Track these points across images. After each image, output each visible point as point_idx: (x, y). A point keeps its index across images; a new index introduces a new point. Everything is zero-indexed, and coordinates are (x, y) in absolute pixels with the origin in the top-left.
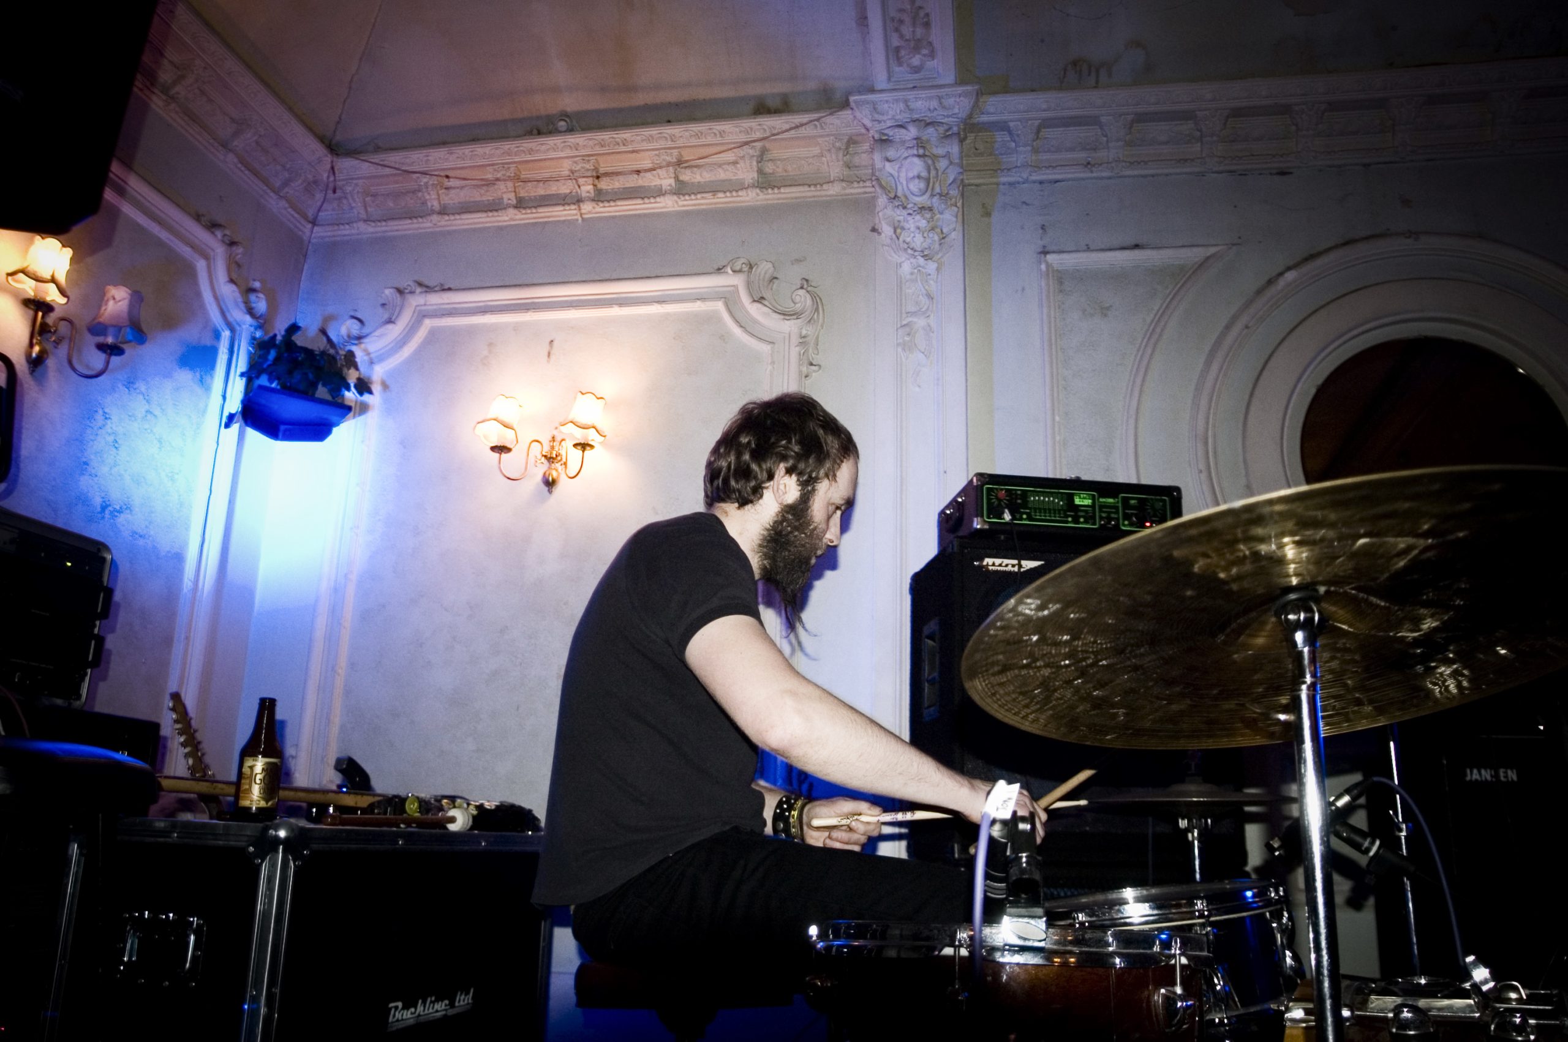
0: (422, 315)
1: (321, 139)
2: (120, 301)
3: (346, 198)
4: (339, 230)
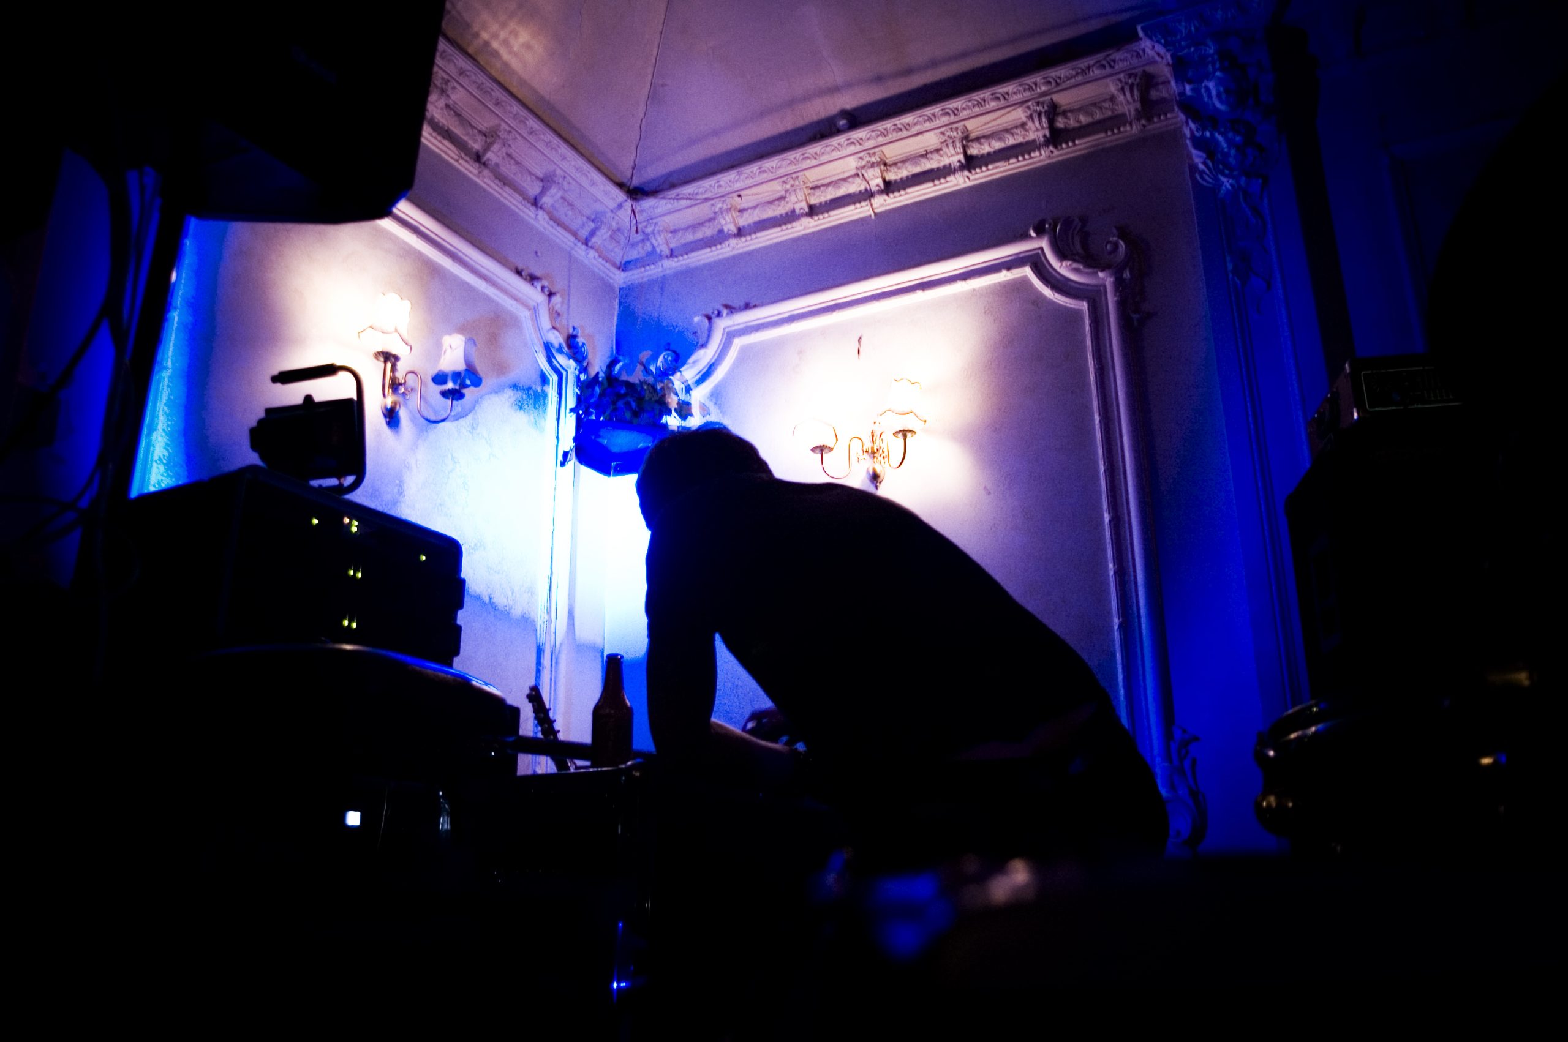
0: (730, 336)
1: (621, 185)
2: (456, 348)
3: (648, 239)
4: (645, 271)
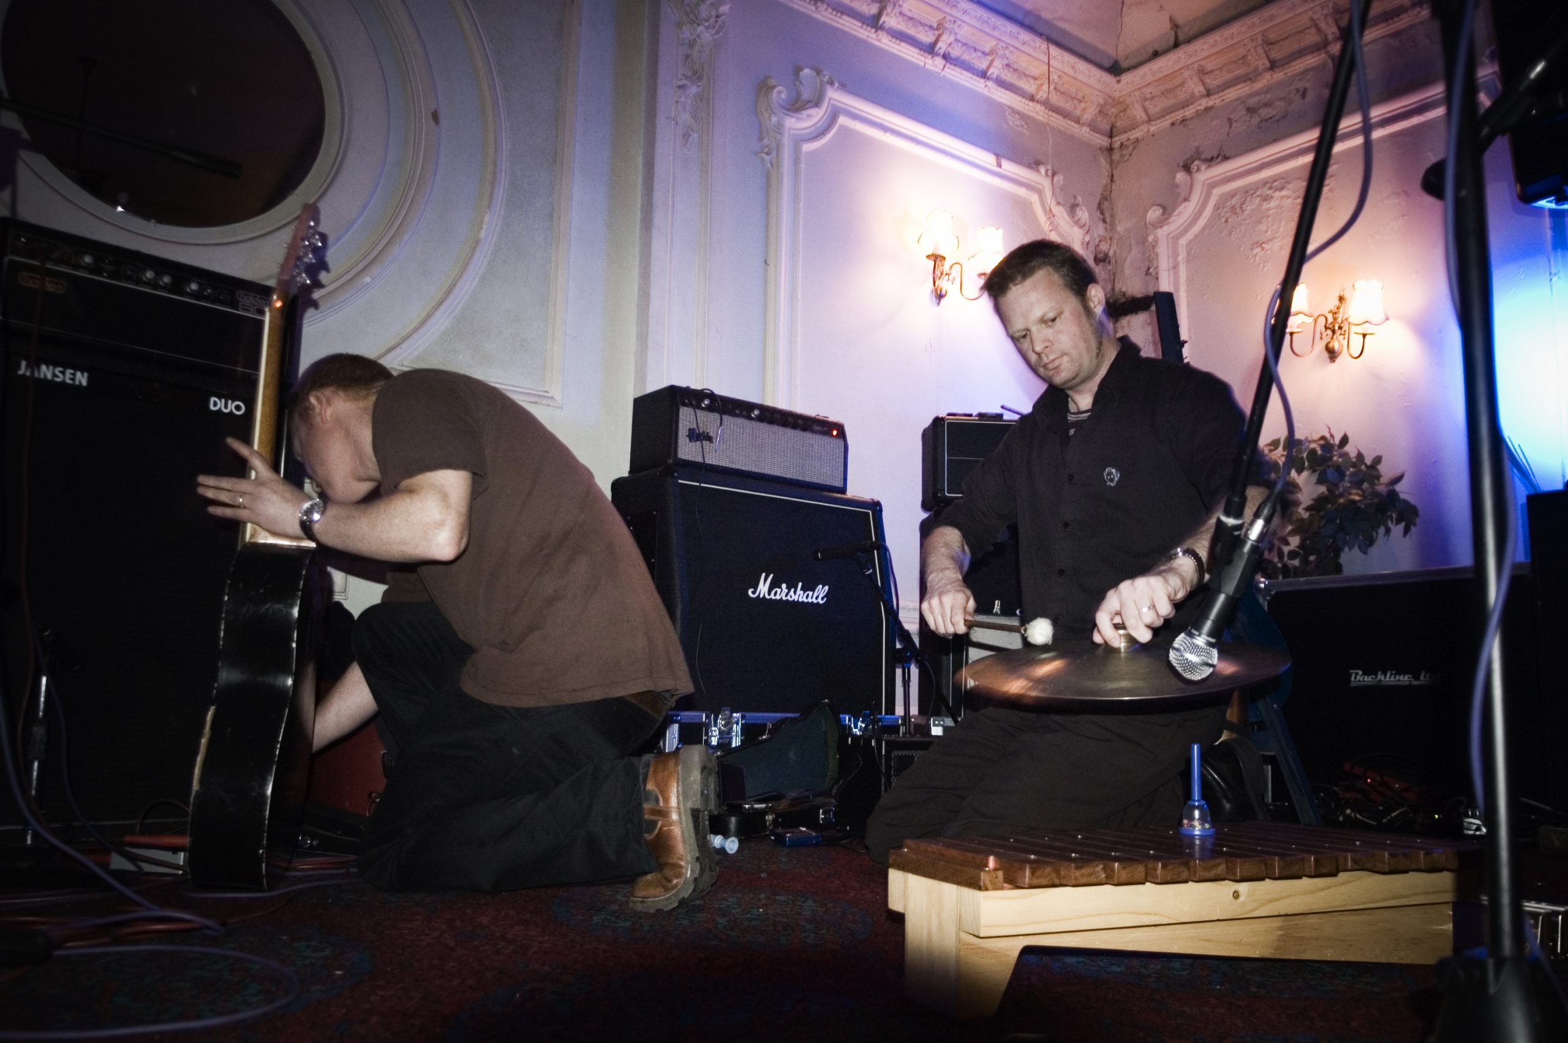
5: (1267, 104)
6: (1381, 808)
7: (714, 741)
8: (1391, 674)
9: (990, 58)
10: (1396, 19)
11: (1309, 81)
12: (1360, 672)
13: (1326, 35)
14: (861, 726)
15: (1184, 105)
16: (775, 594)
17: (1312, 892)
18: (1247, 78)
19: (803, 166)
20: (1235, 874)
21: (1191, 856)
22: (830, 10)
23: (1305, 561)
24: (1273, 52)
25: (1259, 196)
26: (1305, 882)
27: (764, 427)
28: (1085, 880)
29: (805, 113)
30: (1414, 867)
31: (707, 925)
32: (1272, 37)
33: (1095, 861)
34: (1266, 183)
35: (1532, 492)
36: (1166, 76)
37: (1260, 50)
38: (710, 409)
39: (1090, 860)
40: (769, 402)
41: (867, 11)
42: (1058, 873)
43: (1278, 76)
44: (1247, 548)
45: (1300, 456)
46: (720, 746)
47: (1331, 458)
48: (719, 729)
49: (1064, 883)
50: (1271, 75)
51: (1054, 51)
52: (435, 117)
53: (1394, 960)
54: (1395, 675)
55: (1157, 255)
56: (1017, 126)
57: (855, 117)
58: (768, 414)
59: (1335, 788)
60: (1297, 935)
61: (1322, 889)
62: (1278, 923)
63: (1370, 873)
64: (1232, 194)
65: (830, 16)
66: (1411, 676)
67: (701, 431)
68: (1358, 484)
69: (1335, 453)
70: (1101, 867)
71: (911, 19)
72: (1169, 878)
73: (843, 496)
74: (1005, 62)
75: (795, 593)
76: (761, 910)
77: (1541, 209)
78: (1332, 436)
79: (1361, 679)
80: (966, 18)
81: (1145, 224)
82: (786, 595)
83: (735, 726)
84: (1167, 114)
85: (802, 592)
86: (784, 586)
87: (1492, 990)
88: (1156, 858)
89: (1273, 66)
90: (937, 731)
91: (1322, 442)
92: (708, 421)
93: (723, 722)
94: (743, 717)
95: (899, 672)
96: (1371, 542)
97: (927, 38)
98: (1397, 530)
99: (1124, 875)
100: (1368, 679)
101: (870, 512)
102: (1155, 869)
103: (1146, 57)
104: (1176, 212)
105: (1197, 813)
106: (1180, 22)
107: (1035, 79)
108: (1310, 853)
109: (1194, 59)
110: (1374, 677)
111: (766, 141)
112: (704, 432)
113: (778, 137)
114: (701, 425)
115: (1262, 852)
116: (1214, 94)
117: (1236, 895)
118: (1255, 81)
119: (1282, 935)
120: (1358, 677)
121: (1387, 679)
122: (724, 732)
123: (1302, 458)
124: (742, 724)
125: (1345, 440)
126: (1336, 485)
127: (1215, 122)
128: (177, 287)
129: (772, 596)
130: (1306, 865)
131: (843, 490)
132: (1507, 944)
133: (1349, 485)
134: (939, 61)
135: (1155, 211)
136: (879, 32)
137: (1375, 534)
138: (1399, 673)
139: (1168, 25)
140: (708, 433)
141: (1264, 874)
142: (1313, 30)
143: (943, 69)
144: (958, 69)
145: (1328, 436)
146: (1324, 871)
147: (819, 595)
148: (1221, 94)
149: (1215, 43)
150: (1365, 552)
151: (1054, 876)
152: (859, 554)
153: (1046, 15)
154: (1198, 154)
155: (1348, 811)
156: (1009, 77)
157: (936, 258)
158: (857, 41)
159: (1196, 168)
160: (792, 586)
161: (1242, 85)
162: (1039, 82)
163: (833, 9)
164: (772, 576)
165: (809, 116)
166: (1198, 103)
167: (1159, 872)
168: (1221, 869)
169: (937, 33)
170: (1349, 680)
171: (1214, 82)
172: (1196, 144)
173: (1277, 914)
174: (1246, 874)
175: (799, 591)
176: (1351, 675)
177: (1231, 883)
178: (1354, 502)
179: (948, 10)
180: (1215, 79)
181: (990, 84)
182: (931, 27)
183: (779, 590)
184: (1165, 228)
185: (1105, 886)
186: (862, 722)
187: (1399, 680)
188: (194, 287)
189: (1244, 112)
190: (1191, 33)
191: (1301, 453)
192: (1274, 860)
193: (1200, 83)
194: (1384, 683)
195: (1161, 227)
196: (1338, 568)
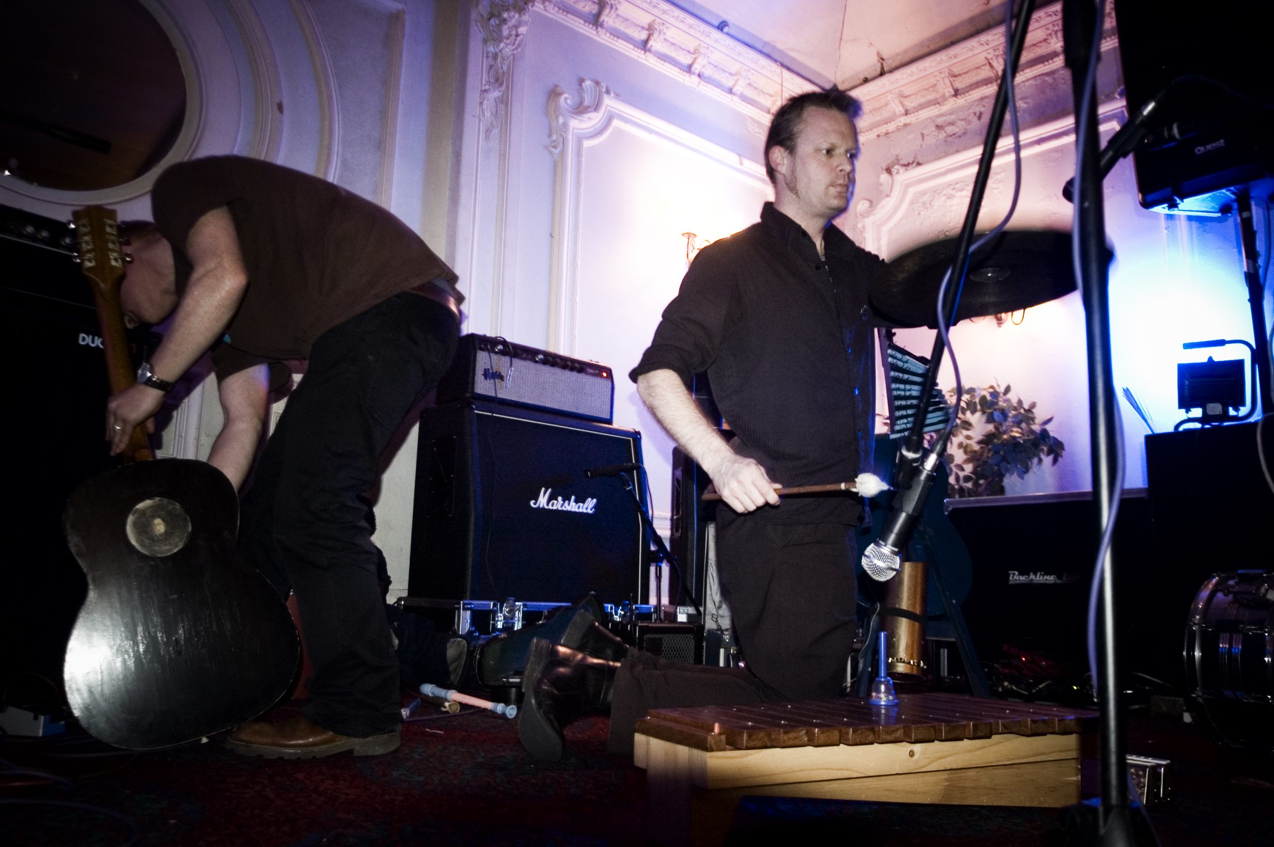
5: (952, 124)
6: (1031, 681)
7: (500, 625)
8: (1041, 574)
9: (735, 78)
10: (1050, 62)
11: (984, 106)
12: (1017, 573)
13: (997, 72)
14: (620, 614)
15: (887, 122)
16: (553, 505)
17: (970, 751)
18: (936, 102)
19: (583, 159)
20: (911, 737)
21: (878, 723)
22: (608, 35)
23: (976, 484)
24: (956, 83)
25: (945, 195)
26: (966, 743)
27: (547, 369)
28: (791, 743)
29: (586, 116)
30: (1051, 730)
31: (488, 779)
32: (956, 71)
33: (799, 727)
34: (950, 185)
35: (1150, 433)
36: (873, 98)
37: (947, 81)
38: (502, 353)
39: (795, 727)
40: (552, 349)
41: (637, 37)
42: (769, 735)
43: (961, 101)
44: (923, 477)
45: (973, 401)
46: (504, 629)
47: (997, 403)
48: (505, 616)
49: (775, 745)
50: (955, 101)
51: (786, 73)
52: (280, 107)
53: (1035, 804)
54: (1043, 575)
55: (864, 238)
56: (756, 133)
57: (626, 120)
58: (550, 359)
59: (996, 665)
60: (960, 785)
61: (979, 749)
62: (945, 775)
63: (1017, 736)
64: (924, 193)
65: (608, 39)
66: (1055, 576)
67: (494, 371)
68: (1018, 424)
69: (1000, 399)
70: (804, 732)
71: (673, 44)
72: (858, 741)
73: (610, 426)
74: (748, 81)
75: (569, 504)
76: (532, 766)
77: (1157, 214)
78: (999, 386)
79: (1017, 578)
80: (717, 46)
81: (856, 214)
82: (562, 506)
83: (517, 612)
84: (874, 128)
85: (574, 504)
86: (560, 498)
87: (1102, 831)
88: (847, 725)
89: (957, 93)
90: (682, 618)
91: (991, 390)
92: (501, 363)
93: (507, 610)
94: (525, 606)
95: (652, 569)
96: (1027, 470)
97: (686, 60)
98: (1047, 460)
99: (822, 738)
100: (1023, 578)
101: (631, 439)
102: (848, 734)
103: (858, 82)
104: (880, 206)
105: (883, 688)
106: (885, 57)
107: (772, 96)
108: (970, 719)
109: (896, 85)
110: (1027, 577)
111: (554, 137)
112: (496, 372)
113: (564, 135)
114: (494, 366)
115: (933, 719)
116: (910, 114)
117: (912, 754)
118: (943, 105)
119: (947, 786)
120: (1015, 577)
121: (1038, 578)
122: (508, 617)
123: (975, 402)
124: (523, 611)
125: (1008, 390)
126: (1001, 424)
127: (910, 137)
128: (54, 241)
129: (550, 507)
130: (966, 730)
131: (610, 421)
132: (1114, 793)
133: (1011, 424)
134: (695, 79)
135: (863, 204)
136: (648, 54)
137: (1029, 463)
138: (1047, 574)
139: (876, 58)
140: (500, 373)
141: (933, 737)
142: (988, 67)
143: (698, 86)
144: (710, 86)
145: (995, 385)
146: (981, 734)
147: (588, 506)
148: (916, 114)
149: (912, 74)
150: (1022, 478)
151: (766, 739)
152: (623, 473)
153: (780, 46)
154: (897, 160)
155: (1006, 684)
156: (750, 93)
157: (689, 236)
158: (630, 60)
159: (896, 171)
160: (566, 498)
161: (933, 107)
162: (774, 98)
163: (611, 34)
164: (550, 490)
165: (589, 118)
166: (898, 120)
167: (850, 736)
168: (899, 734)
169: (693, 56)
170: (1008, 579)
171: (911, 104)
172: (896, 153)
173: (944, 769)
174: (920, 737)
175: (572, 503)
176: (1009, 575)
177: (907, 744)
178: (1014, 438)
179: (703, 38)
180: (912, 102)
181: (735, 98)
182: (689, 52)
183: (555, 502)
184: (872, 217)
185: (808, 747)
186: (621, 610)
187: (1047, 580)
188: (68, 241)
189: (934, 129)
190: (894, 65)
191: (975, 399)
192: (941, 726)
193: (900, 105)
194: (1035, 582)
195: (868, 217)
196: (1002, 490)
